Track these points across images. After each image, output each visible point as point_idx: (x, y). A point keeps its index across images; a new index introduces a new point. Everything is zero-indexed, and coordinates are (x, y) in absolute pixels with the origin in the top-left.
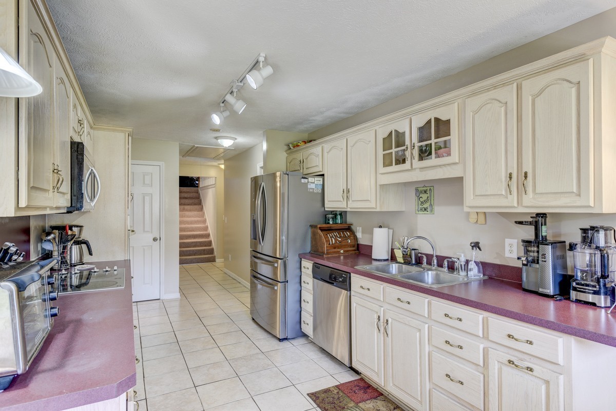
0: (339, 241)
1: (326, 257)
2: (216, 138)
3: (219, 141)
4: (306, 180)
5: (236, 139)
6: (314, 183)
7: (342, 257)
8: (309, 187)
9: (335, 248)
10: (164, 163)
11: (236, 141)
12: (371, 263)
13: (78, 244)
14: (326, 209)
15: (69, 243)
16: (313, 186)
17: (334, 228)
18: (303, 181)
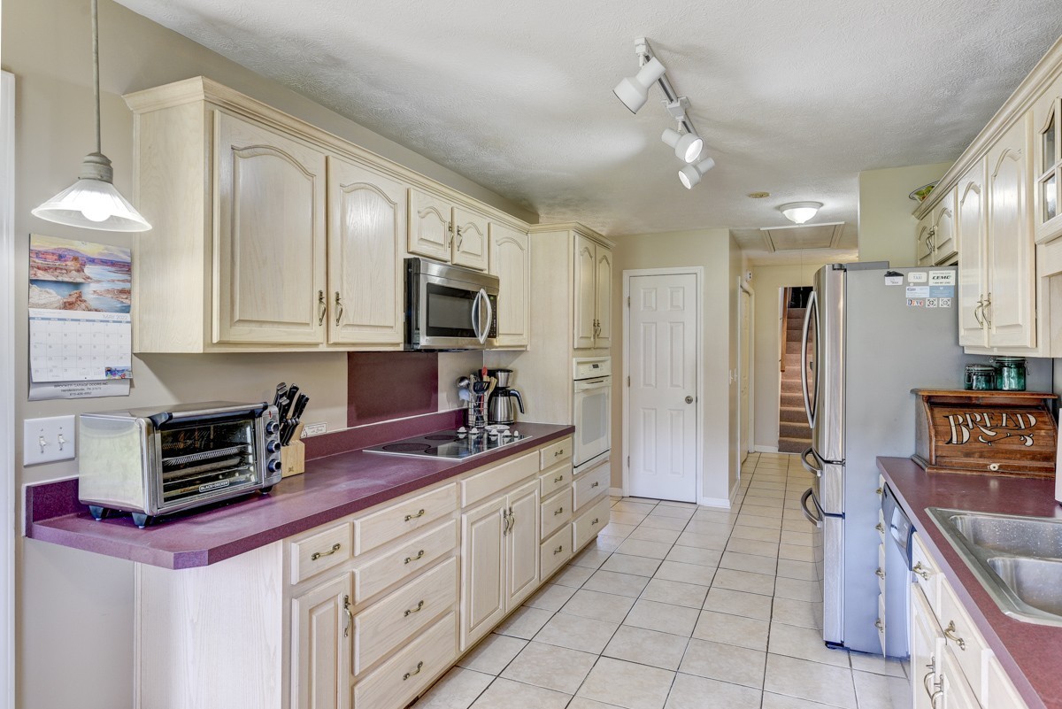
0: (985, 436)
1: (931, 476)
2: (780, 208)
3: (786, 213)
4: (899, 280)
5: (822, 205)
6: (926, 284)
7: (994, 484)
8: (909, 295)
9: (968, 455)
10: (702, 267)
11: (822, 209)
12: (1051, 514)
13: (506, 396)
14: (967, 352)
15: (486, 393)
16: (923, 293)
17: (981, 402)
18: (889, 281)
